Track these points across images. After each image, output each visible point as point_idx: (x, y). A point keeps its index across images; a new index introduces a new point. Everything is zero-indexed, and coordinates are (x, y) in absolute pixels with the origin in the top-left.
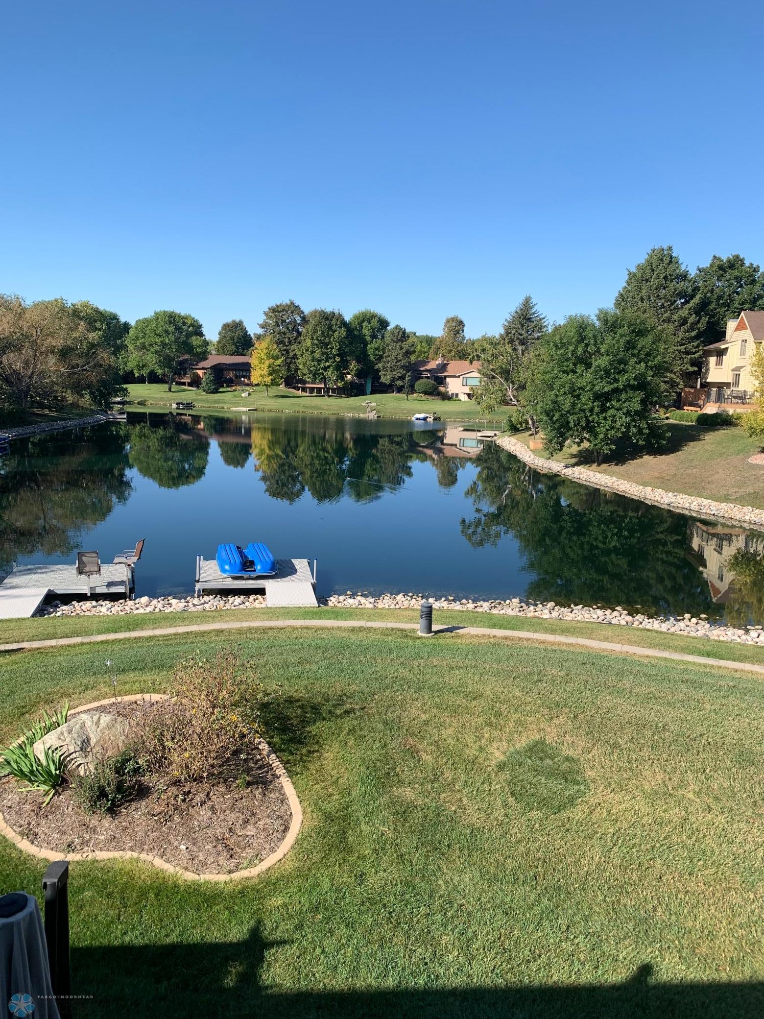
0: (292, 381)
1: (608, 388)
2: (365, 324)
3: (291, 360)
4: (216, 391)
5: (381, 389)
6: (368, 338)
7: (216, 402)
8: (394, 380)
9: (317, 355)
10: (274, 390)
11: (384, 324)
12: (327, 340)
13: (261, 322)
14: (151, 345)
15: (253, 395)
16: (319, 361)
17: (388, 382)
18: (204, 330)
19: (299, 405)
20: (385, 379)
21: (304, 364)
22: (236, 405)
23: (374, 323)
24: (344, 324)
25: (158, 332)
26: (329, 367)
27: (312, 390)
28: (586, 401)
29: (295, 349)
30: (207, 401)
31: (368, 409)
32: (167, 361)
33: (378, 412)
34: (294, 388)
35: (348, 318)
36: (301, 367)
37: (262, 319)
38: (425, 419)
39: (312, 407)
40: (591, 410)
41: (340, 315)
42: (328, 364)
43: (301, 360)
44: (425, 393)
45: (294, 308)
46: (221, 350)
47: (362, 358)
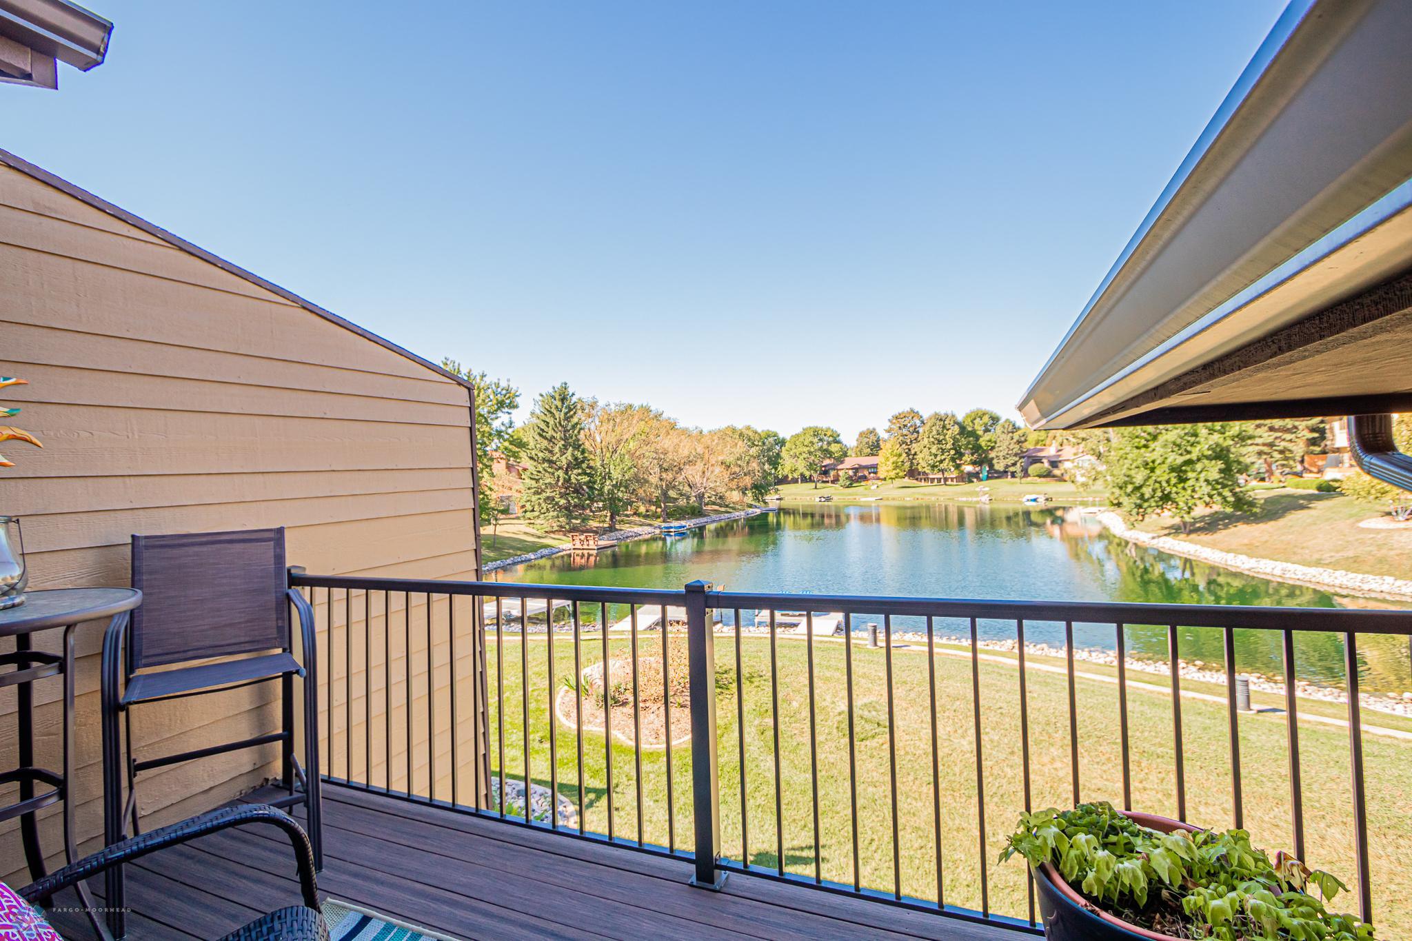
0: (913, 473)
1: (1180, 460)
2: (978, 420)
3: (911, 456)
4: (850, 486)
5: (995, 474)
6: (980, 433)
7: (850, 495)
8: (1007, 466)
9: (934, 450)
10: (898, 482)
11: (995, 420)
12: (941, 437)
13: (887, 428)
14: (800, 454)
15: (880, 487)
16: (936, 456)
17: (1002, 469)
18: (841, 438)
19: (919, 493)
20: (999, 466)
21: (923, 461)
22: (865, 496)
23: (986, 419)
24: (956, 423)
25: (805, 444)
26: (945, 459)
27: (933, 480)
28: (1162, 473)
29: (915, 447)
30: (843, 494)
31: (981, 493)
32: (811, 466)
33: (990, 495)
34: (917, 479)
35: (960, 418)
36: (921, 461)
37: (887, 425)
38: (1035, 500)
39: (930, 494)
40: (1168, 482)
41: (953, 416)
42: (943, 457)
43: (919, 456)
44: (1040, 476)
45: (914, 414)
46: (859, 453)
47: (977, 448)
